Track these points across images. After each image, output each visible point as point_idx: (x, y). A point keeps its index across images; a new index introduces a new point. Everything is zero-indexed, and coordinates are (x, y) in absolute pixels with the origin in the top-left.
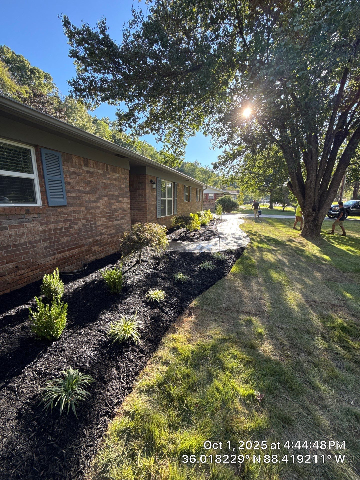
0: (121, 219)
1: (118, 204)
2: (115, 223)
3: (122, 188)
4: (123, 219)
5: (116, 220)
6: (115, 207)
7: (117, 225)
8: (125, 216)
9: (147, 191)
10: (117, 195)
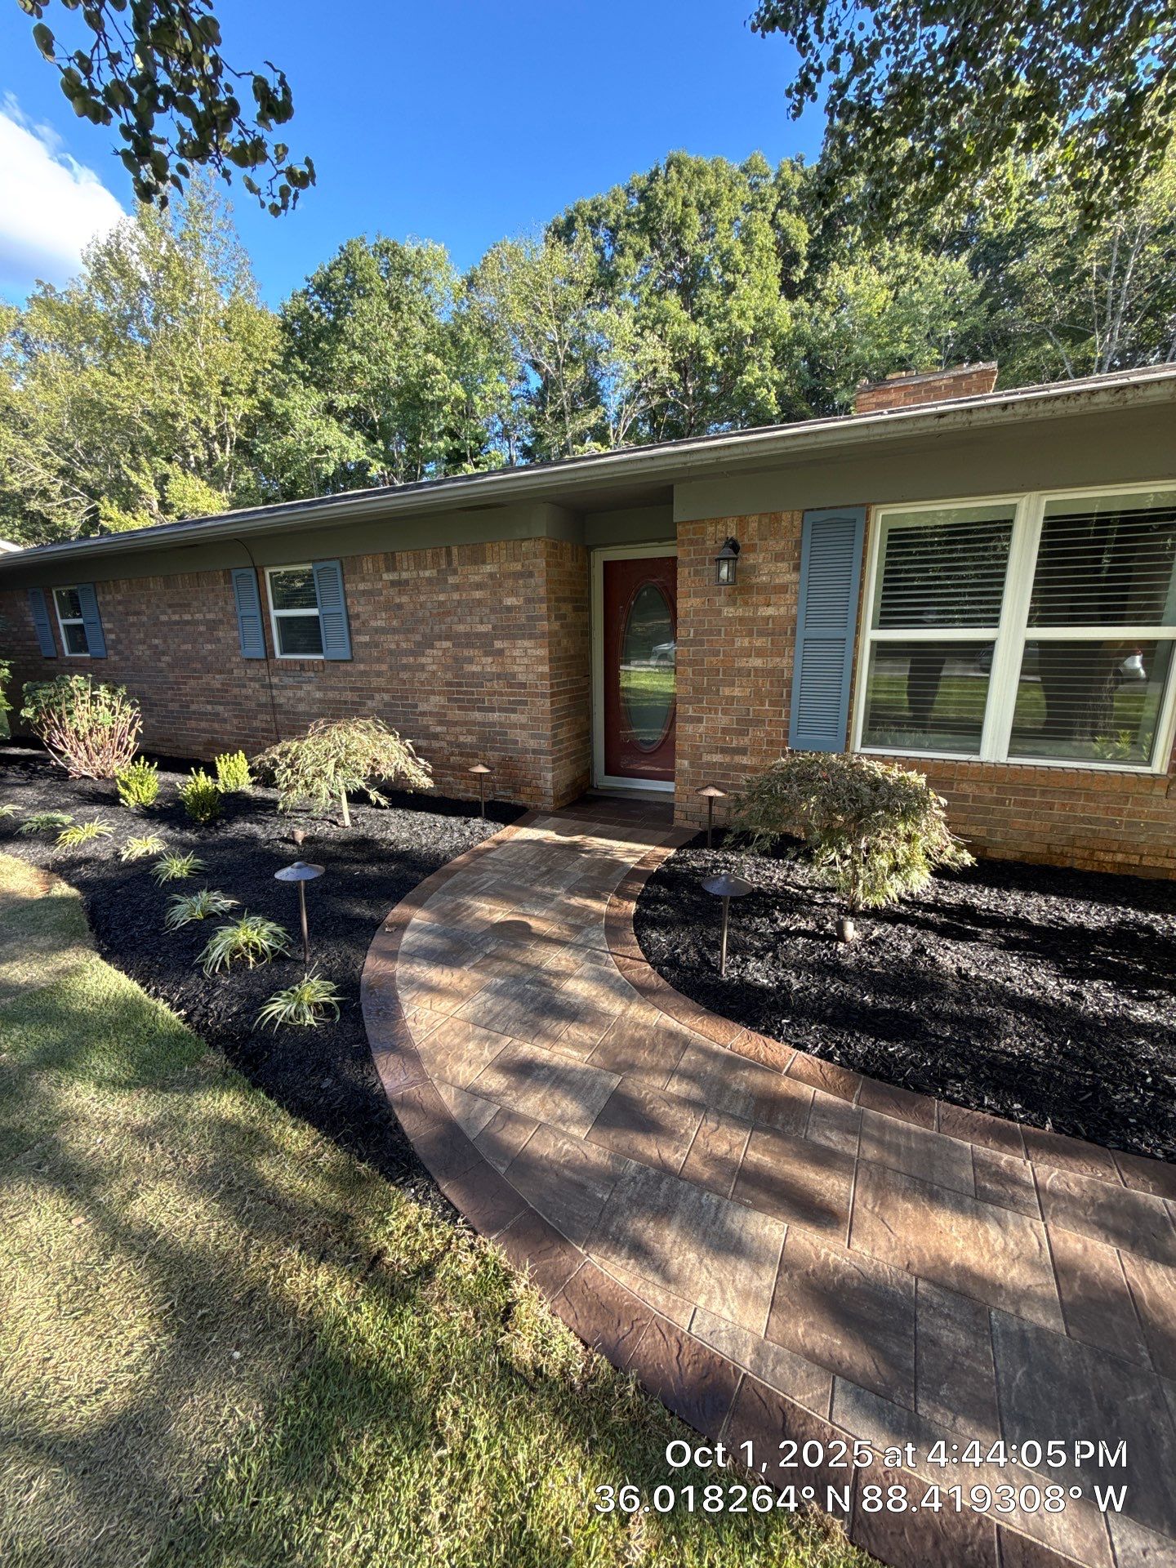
0: (501, 710)
1: (490, 660)
3: (509, 609)
4: (514, 711)
8: (525, 703)
9: (688, 604)
10: (486, 634)
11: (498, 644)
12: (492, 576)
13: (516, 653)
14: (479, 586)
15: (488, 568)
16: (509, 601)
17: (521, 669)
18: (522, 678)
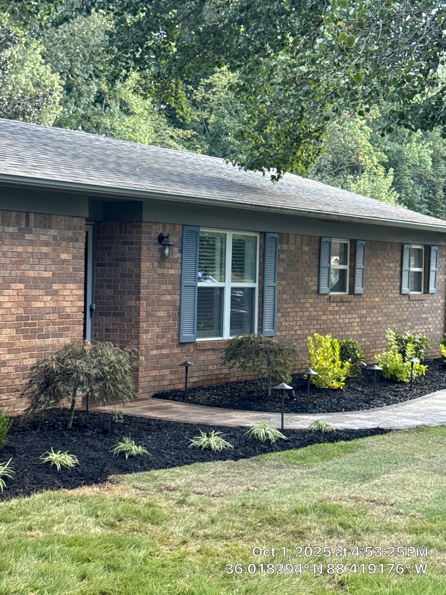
0: (55, 335)
1: (49, 298)
2: (37, 342)
3: (64, 261)
4: (61, 336)
5: (40, 337)
6: (40, 305)
7: (40, 348)
8: (68, 329)
9: (145, 265)
10: (47, 279)
11: (55, 287)
12: (55, 238)
13: (66, 293)
14: (46, 244)
15: (53, 232)
16: (64, 256)
17: (68, 304)
18: (68, 310)
